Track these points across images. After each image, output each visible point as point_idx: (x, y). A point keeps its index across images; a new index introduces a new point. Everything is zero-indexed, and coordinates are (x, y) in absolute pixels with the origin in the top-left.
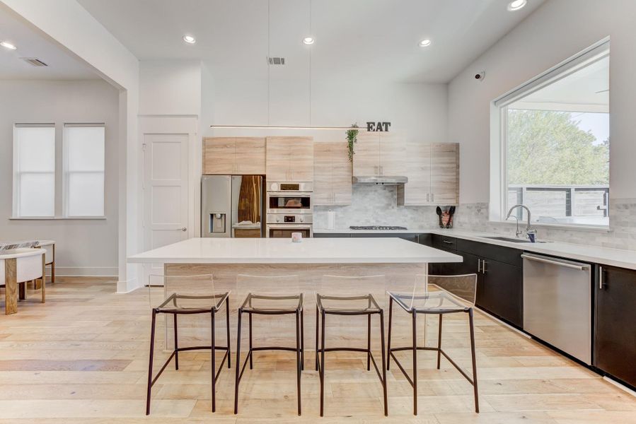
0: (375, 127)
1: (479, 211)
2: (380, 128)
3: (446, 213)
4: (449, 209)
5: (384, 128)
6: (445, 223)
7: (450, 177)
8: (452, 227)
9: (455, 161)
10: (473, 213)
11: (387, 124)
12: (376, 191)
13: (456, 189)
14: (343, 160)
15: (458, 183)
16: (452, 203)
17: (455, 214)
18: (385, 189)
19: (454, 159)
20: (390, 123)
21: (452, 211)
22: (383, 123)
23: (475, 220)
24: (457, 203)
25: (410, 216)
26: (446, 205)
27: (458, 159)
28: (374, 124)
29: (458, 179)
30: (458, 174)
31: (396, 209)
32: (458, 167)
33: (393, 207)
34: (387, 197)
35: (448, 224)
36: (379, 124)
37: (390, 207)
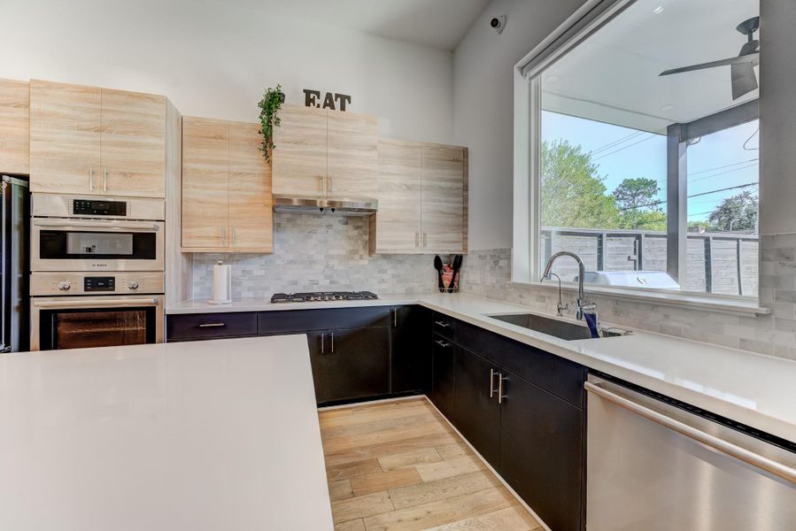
0: (321, 101)
1: (496, 263)
2: (329, 102)
3: (449, 266)
4: (453, 259)
5: (337, 104)
6: (446, 283)
7: (453, 204)
8: (457, 291)
9: (461, 177)
10: (488, 268)
11: (344, 99)
12: (329, 226)
13: (464, 226)
14: (251, 159)
15: (467, 215)
16: (456, 249)
17: (463, 268)
18: (347, 224)
19: (458, 174)
20: (349, 98)
21: (457, 263)
22: (337, 96)
23: (491, 280)
24: (465, 249)
25: (390, 272)
26: (448, 253)
27: (466, 174)
28: (318, 93)
29: (465, 209)
30: (465, 200)
31: (365, 262)
32: (466, 188)
33: (361, 258)
34: (350, 238)
35: (452, 285)
36: (329, 96)
37: (357, 257)
